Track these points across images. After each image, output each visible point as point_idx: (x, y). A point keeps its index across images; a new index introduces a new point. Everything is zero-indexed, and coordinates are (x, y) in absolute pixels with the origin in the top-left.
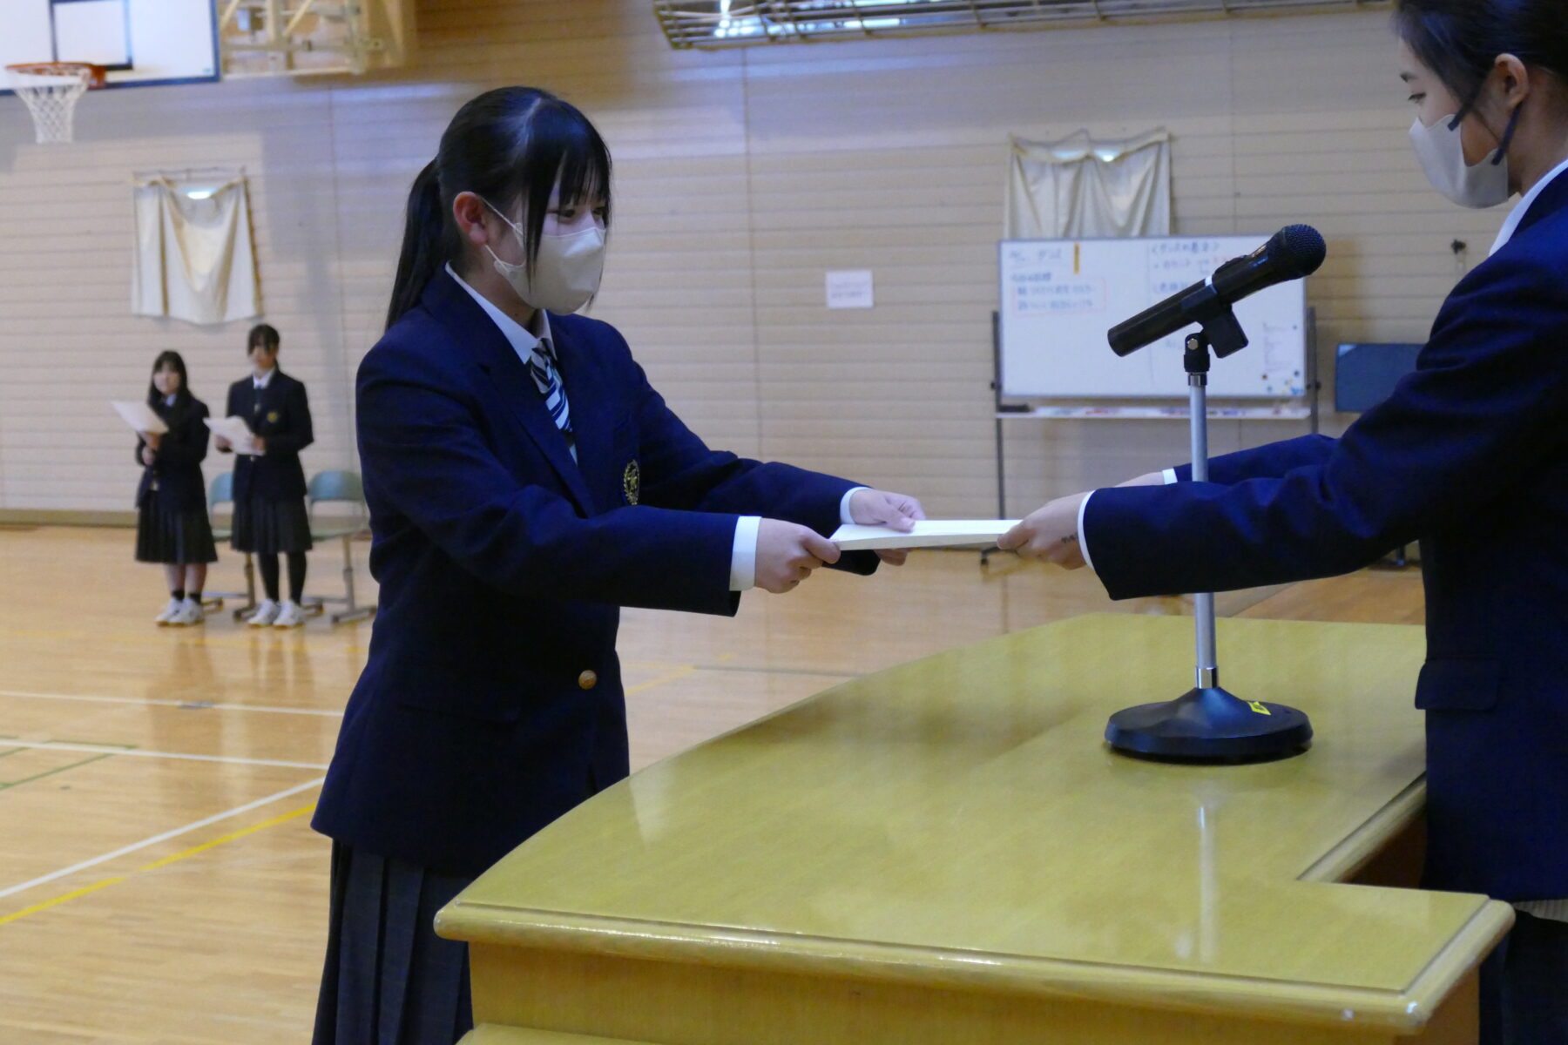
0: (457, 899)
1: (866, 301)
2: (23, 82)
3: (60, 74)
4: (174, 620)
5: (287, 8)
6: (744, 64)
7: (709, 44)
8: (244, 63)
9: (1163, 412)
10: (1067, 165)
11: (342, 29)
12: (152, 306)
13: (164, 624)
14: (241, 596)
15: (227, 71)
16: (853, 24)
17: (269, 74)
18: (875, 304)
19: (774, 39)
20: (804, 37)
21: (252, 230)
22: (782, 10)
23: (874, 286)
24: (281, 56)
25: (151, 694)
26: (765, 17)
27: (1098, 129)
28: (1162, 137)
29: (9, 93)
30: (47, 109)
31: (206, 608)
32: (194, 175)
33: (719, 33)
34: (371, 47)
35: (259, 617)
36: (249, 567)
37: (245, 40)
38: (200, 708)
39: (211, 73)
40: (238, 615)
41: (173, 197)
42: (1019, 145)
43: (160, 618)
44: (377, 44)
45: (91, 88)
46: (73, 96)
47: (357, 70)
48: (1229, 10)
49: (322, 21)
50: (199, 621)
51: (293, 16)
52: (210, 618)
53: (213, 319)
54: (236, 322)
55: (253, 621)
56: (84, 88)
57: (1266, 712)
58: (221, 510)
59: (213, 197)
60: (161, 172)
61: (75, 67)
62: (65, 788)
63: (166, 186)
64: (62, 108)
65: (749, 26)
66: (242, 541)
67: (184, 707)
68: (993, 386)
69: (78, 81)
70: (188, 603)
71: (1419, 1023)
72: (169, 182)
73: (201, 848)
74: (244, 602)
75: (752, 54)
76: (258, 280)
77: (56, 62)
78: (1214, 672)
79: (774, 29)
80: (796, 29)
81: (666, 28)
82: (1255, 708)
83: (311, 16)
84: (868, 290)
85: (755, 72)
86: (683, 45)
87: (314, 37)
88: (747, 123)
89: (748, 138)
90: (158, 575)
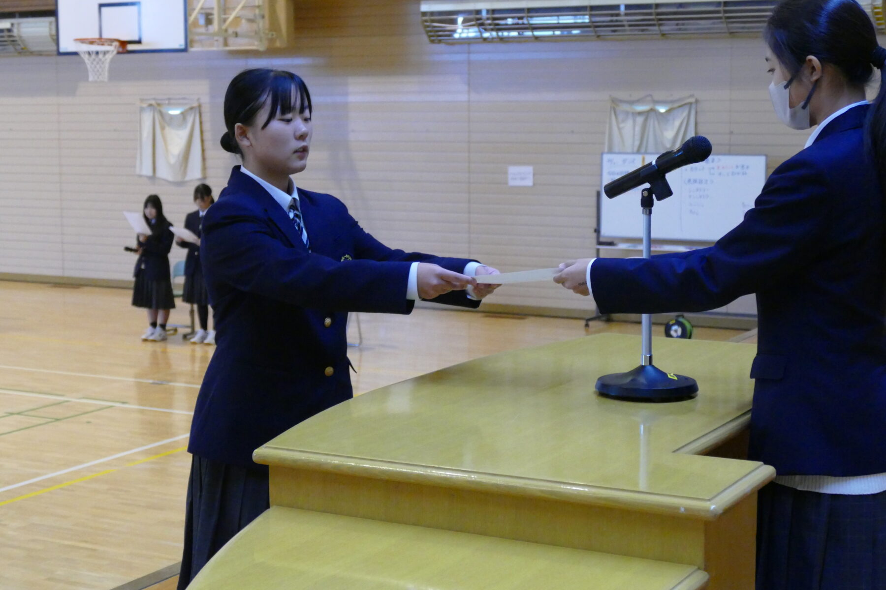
0: (265, 445)
1: (529, 182)
2: (83, 48)
3: (103, 45)
4: (151, 338)
5: (225, 14)
6: (469, 53)
7: (450, 41)
8: (201, 41)
9: (686, 248)
10: (640, 113)
11: (255, 26)
12: (147, 171)
13: (145, 340)
14: (187, 327)
15: (192, 47)
16: (528, 33)
17: (214, 49)
18: (534, 184)
19: (485, 39)
20: (502, 39)
21: (202, 132)
22: (490, 25)
23: (534, 175)
24: (221, 40)
25: (137, 376)
26: (481, 28)
27: (657, 95)
28: (692, 100)
29: (75, 54)
30: (95, 63)
31: (168, 333)
32: (172, 101)
33: (456, 36)
34: (270, 36)
35: (196, 339)
36: (192, 312)
37: (202, 30)
38: (161, 384)
39: (183, 47)
40: (185, 337)
41: (161, 113)
42: (615, 101)
43: (144, 337)
44: (272, 35)
45: (119, 53)
46: (109, 57)
47: (262, 48)
48: (731, 33)
49: (243, 21)
50: (164, 339)
51: (228, 18)
52: (171, 338)
53: (179, 179)
54: (191, 181)
55: (193, 340)
56: (115, 52)
57: (676, 378)
58: (178, 281)
59: (182, 113)
60: (154, 99)
61: (112, 41)
62: (88, 422)
63: (157, 107)
64: (103, 63)
65: (472, 33)
66: (188, 297)
67: (153, 383)
68: (595, 231)
69: (113, 49)
70: (158, 329)
71: (715, 515)
72: (159, 105)
73: (158, 456)
74: (189, 330)
75: (474, 48)
76: (204, 159)
77: (101, 38)
78: (651, 357)
79: (486, 35)
80: (498, 35)
81: (427, 32)
82: (671, 376)
83: (238, 18)
84: (531, 176)
85: (473, 57)
86: (436, 41)
87: (239, 30)
88: (469, 85)
89: (469, 92)
90: (144, 314)
